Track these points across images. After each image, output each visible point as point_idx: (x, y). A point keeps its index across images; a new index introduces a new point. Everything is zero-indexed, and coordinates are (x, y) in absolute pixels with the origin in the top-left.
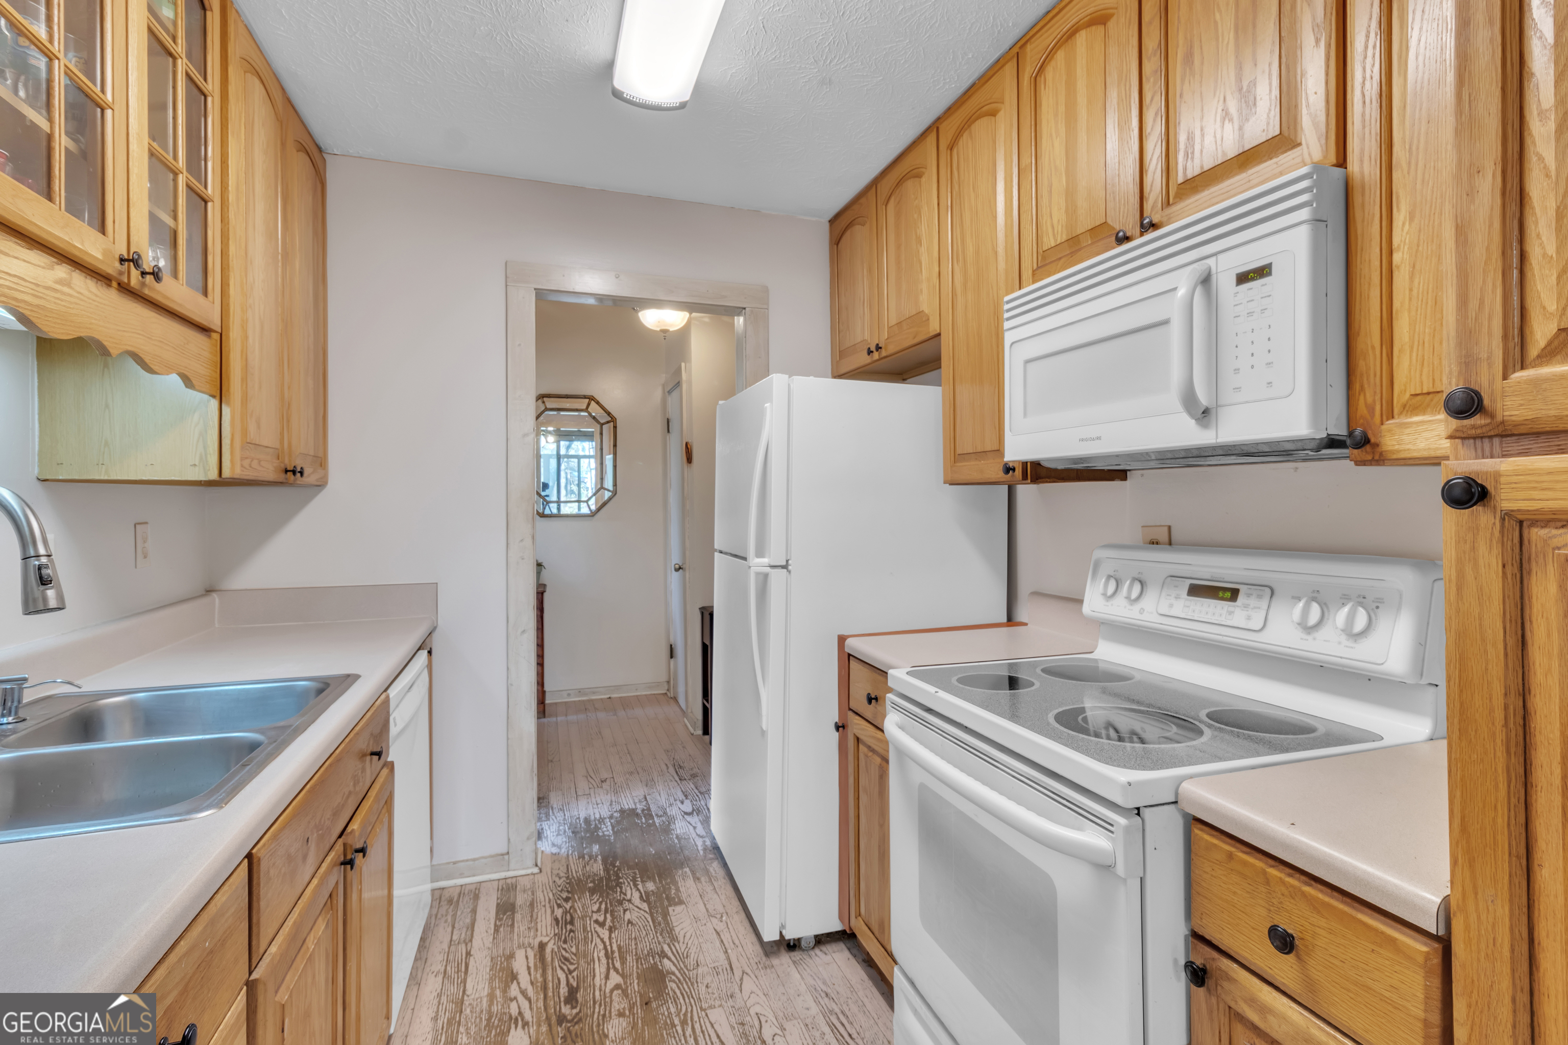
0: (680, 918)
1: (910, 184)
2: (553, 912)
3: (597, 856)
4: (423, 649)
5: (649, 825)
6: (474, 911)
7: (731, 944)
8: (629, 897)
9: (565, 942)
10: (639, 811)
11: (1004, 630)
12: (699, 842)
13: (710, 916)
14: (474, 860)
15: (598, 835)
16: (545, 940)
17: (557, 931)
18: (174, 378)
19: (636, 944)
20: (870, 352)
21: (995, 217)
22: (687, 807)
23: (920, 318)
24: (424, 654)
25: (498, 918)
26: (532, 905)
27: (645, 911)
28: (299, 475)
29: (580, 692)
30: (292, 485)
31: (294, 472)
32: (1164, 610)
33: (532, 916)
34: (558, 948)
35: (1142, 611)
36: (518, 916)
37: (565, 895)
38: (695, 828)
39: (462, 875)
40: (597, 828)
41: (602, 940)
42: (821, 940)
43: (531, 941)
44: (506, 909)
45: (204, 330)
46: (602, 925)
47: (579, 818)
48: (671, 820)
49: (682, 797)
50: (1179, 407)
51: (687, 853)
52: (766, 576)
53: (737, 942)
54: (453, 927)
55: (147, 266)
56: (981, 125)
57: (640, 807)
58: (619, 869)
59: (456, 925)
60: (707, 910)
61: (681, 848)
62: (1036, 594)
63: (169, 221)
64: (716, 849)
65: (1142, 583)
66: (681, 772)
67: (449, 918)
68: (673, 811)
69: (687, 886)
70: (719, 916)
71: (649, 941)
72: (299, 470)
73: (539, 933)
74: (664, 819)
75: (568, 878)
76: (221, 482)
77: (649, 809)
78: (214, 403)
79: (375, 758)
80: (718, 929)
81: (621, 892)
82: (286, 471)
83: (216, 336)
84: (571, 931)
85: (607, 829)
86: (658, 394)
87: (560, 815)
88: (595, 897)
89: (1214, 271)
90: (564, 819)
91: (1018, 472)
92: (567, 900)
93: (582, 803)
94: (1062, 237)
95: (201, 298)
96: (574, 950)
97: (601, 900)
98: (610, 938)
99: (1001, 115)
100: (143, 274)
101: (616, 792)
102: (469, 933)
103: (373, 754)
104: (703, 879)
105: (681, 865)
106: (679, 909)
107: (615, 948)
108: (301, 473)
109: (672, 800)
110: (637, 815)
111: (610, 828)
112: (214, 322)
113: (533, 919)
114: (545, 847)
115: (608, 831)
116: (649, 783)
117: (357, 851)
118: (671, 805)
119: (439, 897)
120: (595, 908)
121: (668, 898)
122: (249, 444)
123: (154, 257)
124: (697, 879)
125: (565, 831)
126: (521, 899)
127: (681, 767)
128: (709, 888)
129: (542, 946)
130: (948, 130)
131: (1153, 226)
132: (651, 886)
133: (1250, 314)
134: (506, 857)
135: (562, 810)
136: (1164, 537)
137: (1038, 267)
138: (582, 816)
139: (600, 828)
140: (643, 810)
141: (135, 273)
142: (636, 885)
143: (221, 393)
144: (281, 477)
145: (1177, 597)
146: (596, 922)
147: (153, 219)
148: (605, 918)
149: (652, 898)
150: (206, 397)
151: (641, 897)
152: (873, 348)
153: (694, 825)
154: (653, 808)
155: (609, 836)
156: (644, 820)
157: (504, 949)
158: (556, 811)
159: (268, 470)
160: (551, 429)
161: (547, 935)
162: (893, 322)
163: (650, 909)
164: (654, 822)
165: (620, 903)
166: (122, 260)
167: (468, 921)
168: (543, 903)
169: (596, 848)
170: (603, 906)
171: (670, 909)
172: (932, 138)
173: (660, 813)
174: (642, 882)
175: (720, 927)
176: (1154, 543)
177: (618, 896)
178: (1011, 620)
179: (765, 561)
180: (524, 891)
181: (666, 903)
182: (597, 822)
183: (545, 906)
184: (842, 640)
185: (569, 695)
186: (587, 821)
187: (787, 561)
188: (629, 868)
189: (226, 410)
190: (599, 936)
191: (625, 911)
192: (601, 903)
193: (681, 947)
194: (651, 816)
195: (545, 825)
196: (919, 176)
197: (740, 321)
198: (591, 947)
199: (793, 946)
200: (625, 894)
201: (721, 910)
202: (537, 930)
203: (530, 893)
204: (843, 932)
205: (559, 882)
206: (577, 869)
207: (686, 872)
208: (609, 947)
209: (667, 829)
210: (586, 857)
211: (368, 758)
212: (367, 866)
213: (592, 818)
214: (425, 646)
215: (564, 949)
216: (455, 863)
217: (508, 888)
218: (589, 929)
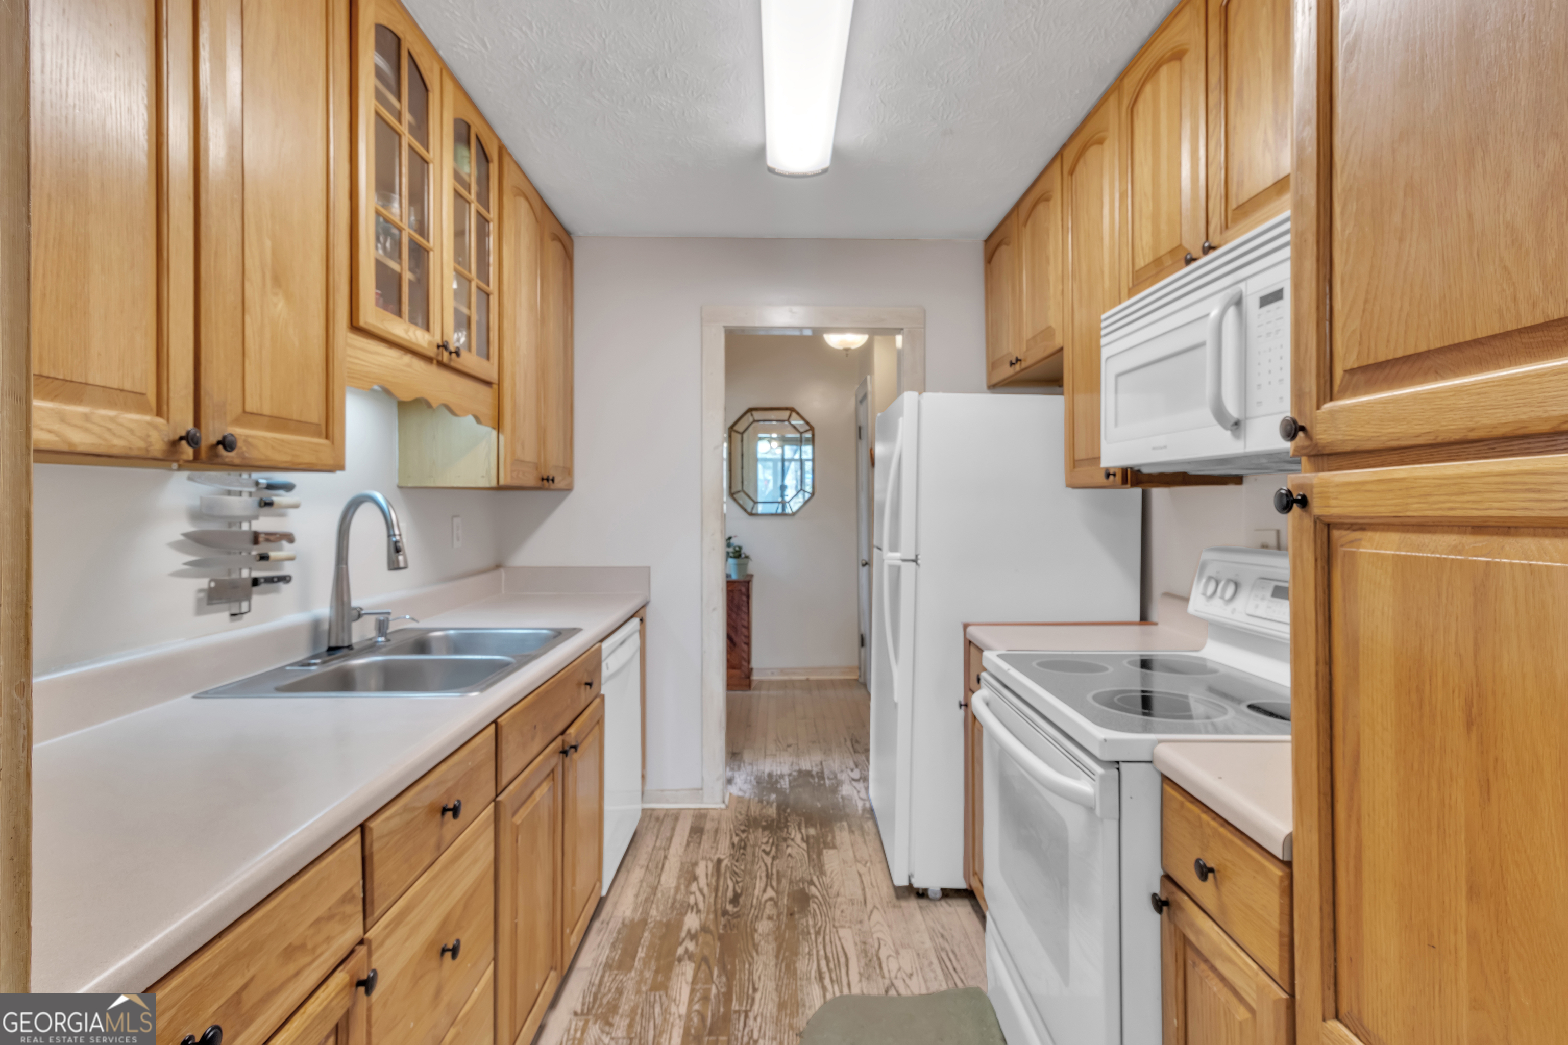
0: (831, 859)
1: (1041, 207)
2: (731, 838)
3: (773, 803)
4: (637, 617)
5: (820, 785)
6: (673, 829)
7: (869, 884)
8: (792, 836)
9: (737, 861)
10: (814, 773)
11: (1137, 629)
12: (860, 804)
13: (856, 860)
14: (677, 790)
15: (777, 787)
16: (722, 857)
17: (732, 852)
18: (470, 419)
19: (792, 872)
20: (1012, 364)
21: (1101, 239)
22: (856, 774)
23: (1048, 332)
24: (635, 622)
25: (690, 836)
26: (716, 831)
27: (804, 849)
28: (551, 482)
29: (782, 671)
30: (548, 489)
31: (548, 480)
32: (1251, 610)
33: (715, 839)
34: (732, 864)
35: (1234, 611)
36: (705, 837)
37: (743, 828)
38: (859, 792)
39: (667, 802)
40: (777, 782)
41: (766, 865)
42: (947, 894)
43: (712, 856)
44: (697, 831)
45: (488, 383)
46: (768, 853)
47: (763, 772)
48: (839, 783)
49: (852, 765)
50: (1213, 421)
51: (848, 810)
52: (899, 568)
53: (875, 884)
54: (657, 837)
55: (452, 348)
56: (1092, 152)
57: (815, 770)
58: (789, 815)
59: (660, 837)
60: (855, 856)
61: (844, 806)
62: (1168, 595)
63: (465, 310)
64: (872, 810)
65: (1237, 585)
66: (857, 746)
67: (655, 831)
68: (843, 777)
69: (842, 835)
70: (863, 862)
71: (802, 870)
72: (551, 478)
73: (718, 852)
74: (834, 781)
75: (747, 815)
76: (499, 488)
77: (822, 772)
78: (494, 433)
79: (588, 687)
80: (861, 872)
81: (787, 832)
82: (543, 479)
83: (495, 387)
84: (743, 854)
85: (785, 784)
86: (852, 403)
87: (749, 768)
88: (766, 833)
89: (1244, 294)
90: (752, 772)
91: (1119, 478)
92: (743, 831)
93: (769, 761)
94: (1149, 259)
95: (484, 362)
96: (743, 867)
97: (770, 835)
98: (772, 864)
99: (1106, 143)
100: (451, 353)
101: (798, 756)
102: (668, 843)
103: (587, 684)
104: (857, 833)
105: (841, 819)
106: (831, 852)
107: (775, 871)
108: (553, 480)
109: (844, 767)
110: (812, 776)
111: (787, 783)
112: (493, 377)
113: (716, 841)
114: (734, 790)
115: (785, 785)
116: (827, 752)
117: (572, 747)
118: (842, 771)
119: (648, 815)
120: (765, 840)
121: (825, 843)
122: (517, 462)
123: (457, 339)
124: (851, 832)
125: (751, 781)
126: (709, 826)
127: (857, 742)
128: (860, 840)
129: (719, 861)
130: (1070, 155)
131: (1212, 248)
132: (812, 831)
133: (1269, 334)
134: (701, 792)
135: (751, 764)
136: (1272, 541)
137: (1134, 286)
138: (767, 771)
139: (780, 782)
140: (817, 773)
141: (446, 354)
142: (800, 829)
143: (498, 426)
144: (539, 484)
145: (1263, 599)
146: (764, 851)
147: (457, 312)
148: (771, 850)
149: (811, 841)
150: (489, 429)
151: (803, 839)
152: (1014, 361)
153: (858, 789)
154: (826, 772)
155: (785, 789)
156: (816, 780)
157: (691, 859)
158: (746, 765)
159: (530, 479)
160: (774, 435)
161: (724, 854)
162: (1030, 336)
163: (808, 848)
164: (825, 783)
165: (785, 840)
166: (439, 347)
167: (668, 835)
168: (725, 831)
169: (773, 797)
170: (771, 841)
171: (825, 851)
172: (1057, 164)
173: (832, 776)
174: (806, 827)
175: (863, 870)
176: (1265, 546)
177: (784, 835)
178: (1144, 618)
179: (897, 555)
180: (713, 820)
181: (822, 846)
182: (778, 777)
183: (726, 833)
184: (966, 626)
185: (773, 673)
186: (770, 775)
187: (917, 556)
188: (798, 815)
189: (502, 438)
190: (763, 861)
191: (787, 846)
192: (769, 838)
193: (827, 880)
194: (823, 778)
195: (736, 774)
196: (1048, 199)
197: (899, 339)
198: (756, 867)
199: (922, 894)
200: (790, 834)
201: (867, 857)
202: (717, 849)
203: (716, 822)
204: (965, 890)
205: (740, 817)
206: (755, 810)
207: (843, 825)
208: (770, 871)
209: (835, 789)
210: (765, 803)
211: (583, 687)
212: (582, 762)
213: (775, 773)
214: (639, 614)
215: (736, 866)
216: (662, 791)
217: (700, 816)
218: (757, 855)
